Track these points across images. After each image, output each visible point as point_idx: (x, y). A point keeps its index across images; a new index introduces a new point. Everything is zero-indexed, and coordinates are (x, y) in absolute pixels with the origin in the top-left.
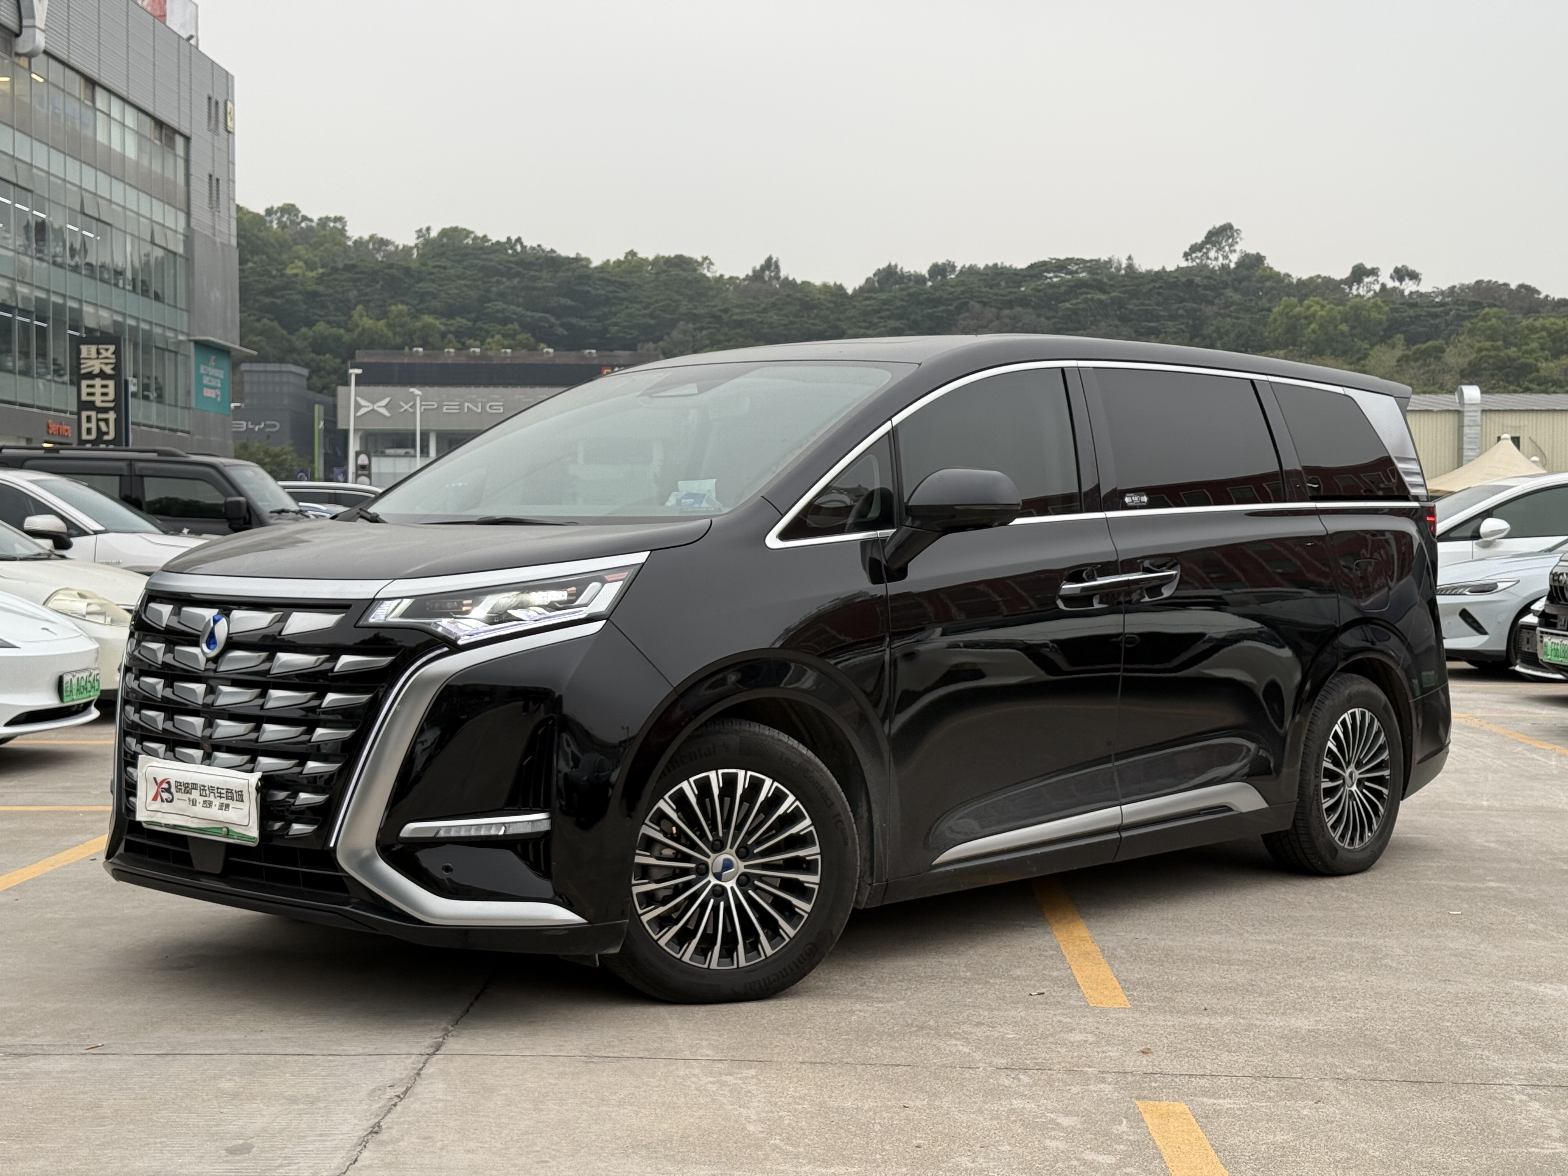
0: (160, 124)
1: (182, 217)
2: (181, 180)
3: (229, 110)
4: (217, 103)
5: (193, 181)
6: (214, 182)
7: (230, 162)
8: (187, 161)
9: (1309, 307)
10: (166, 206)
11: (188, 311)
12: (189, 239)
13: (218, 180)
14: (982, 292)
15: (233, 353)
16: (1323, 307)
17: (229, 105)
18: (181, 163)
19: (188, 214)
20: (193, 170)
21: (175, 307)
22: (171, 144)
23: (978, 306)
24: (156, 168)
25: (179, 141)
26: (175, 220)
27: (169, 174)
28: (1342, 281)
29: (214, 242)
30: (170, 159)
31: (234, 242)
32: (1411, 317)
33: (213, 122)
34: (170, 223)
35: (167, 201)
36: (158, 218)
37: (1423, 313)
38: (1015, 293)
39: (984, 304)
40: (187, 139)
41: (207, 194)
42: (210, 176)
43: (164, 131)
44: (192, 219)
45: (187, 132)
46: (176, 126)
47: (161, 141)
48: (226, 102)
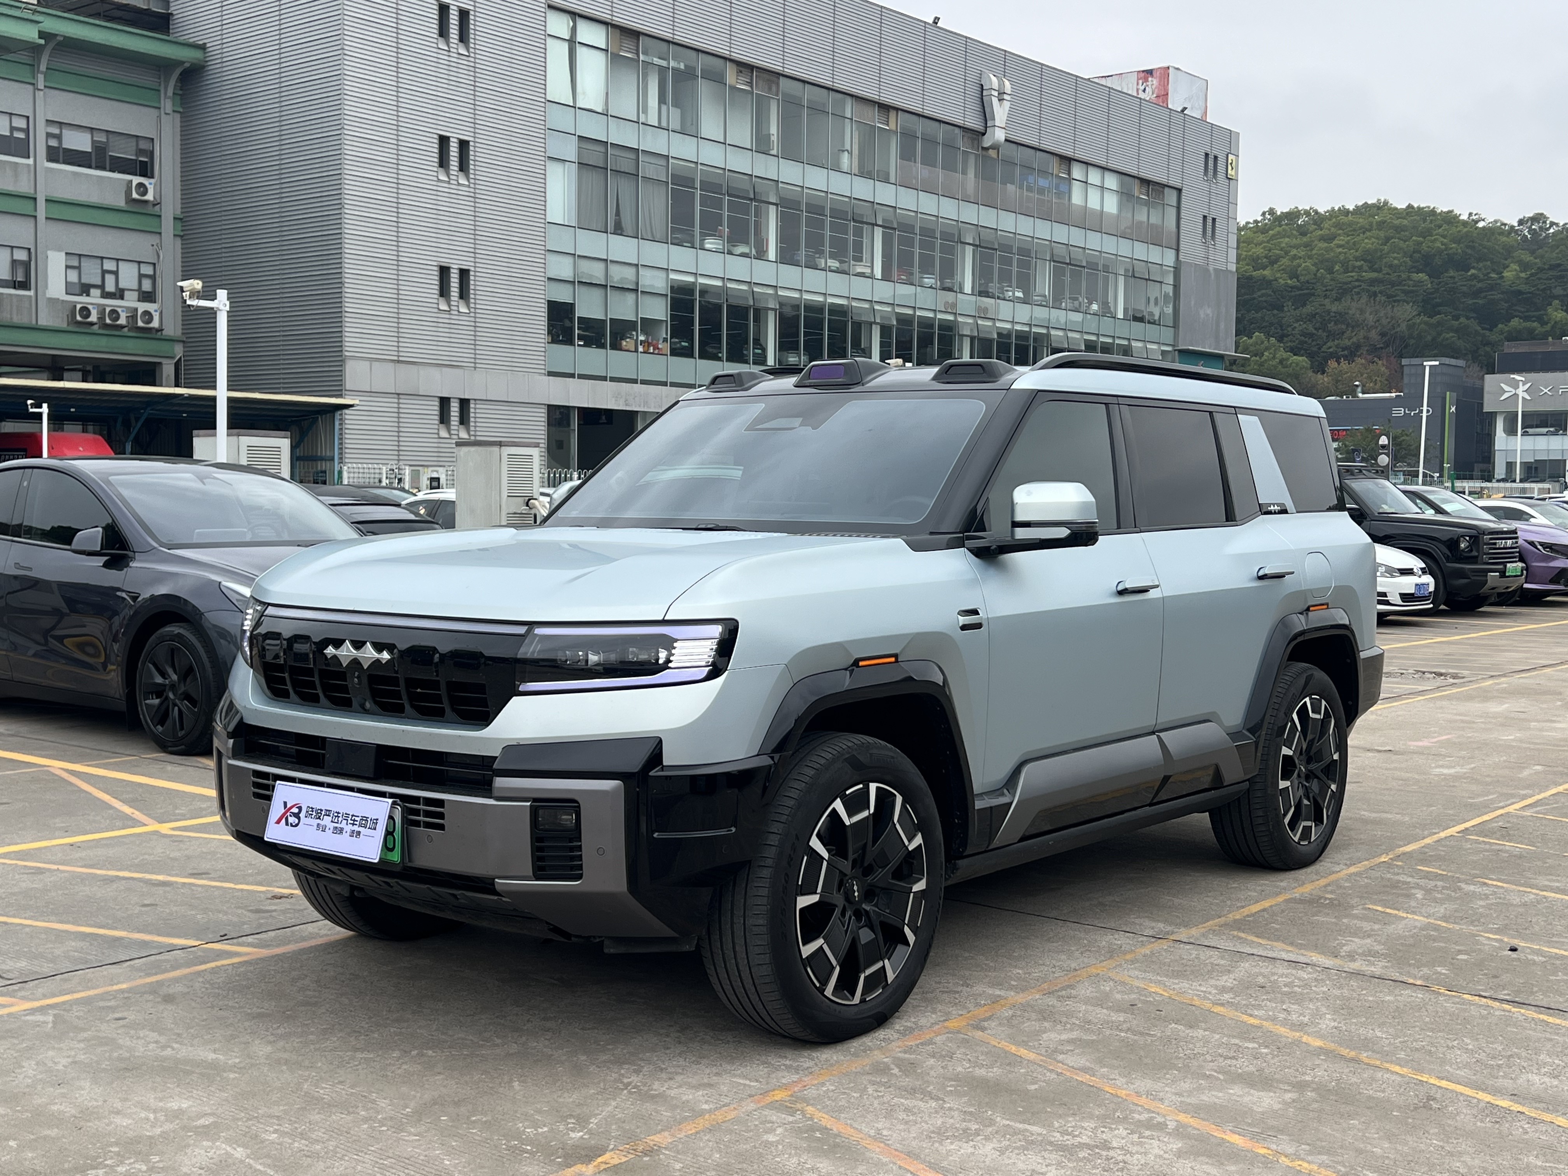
0: (1145, 182)
1: (1170, 253)
2: (1170, 224)
3: (1230, 161)
4: (1216, 158)
5: (1182, 222)
6: (1210, 220)
7: (1228, 204)
8: (1178, 208)
10: (1151, 246)
11: (1174, 327)
12: (1177, 271)
13: (1214, 220)
17: (1231, 157)
18: (1171, 211)
19: (1177, 250)
20: (1183, 215)
21: (1160, 325)
22: (1159, 197)
24: (1140, 217)
25: (1170, 193)
26: (1164, 257)
27: (1157, 221)
29: (1208, 269)
30: (1159, 208)
31: (1232, 267)
33: (1211, 172)
34: (1156, 260)
35: (1155, 242)
36: (1141, 256)
40: (1179, 191)
41: (1200, 230)
42: (1202, 217)
43: (1150, 187)
44: (1181, 254)
45: (1179, 185)
46: (1164, 181)
47: (1148, 196)
48: (1227, 155)
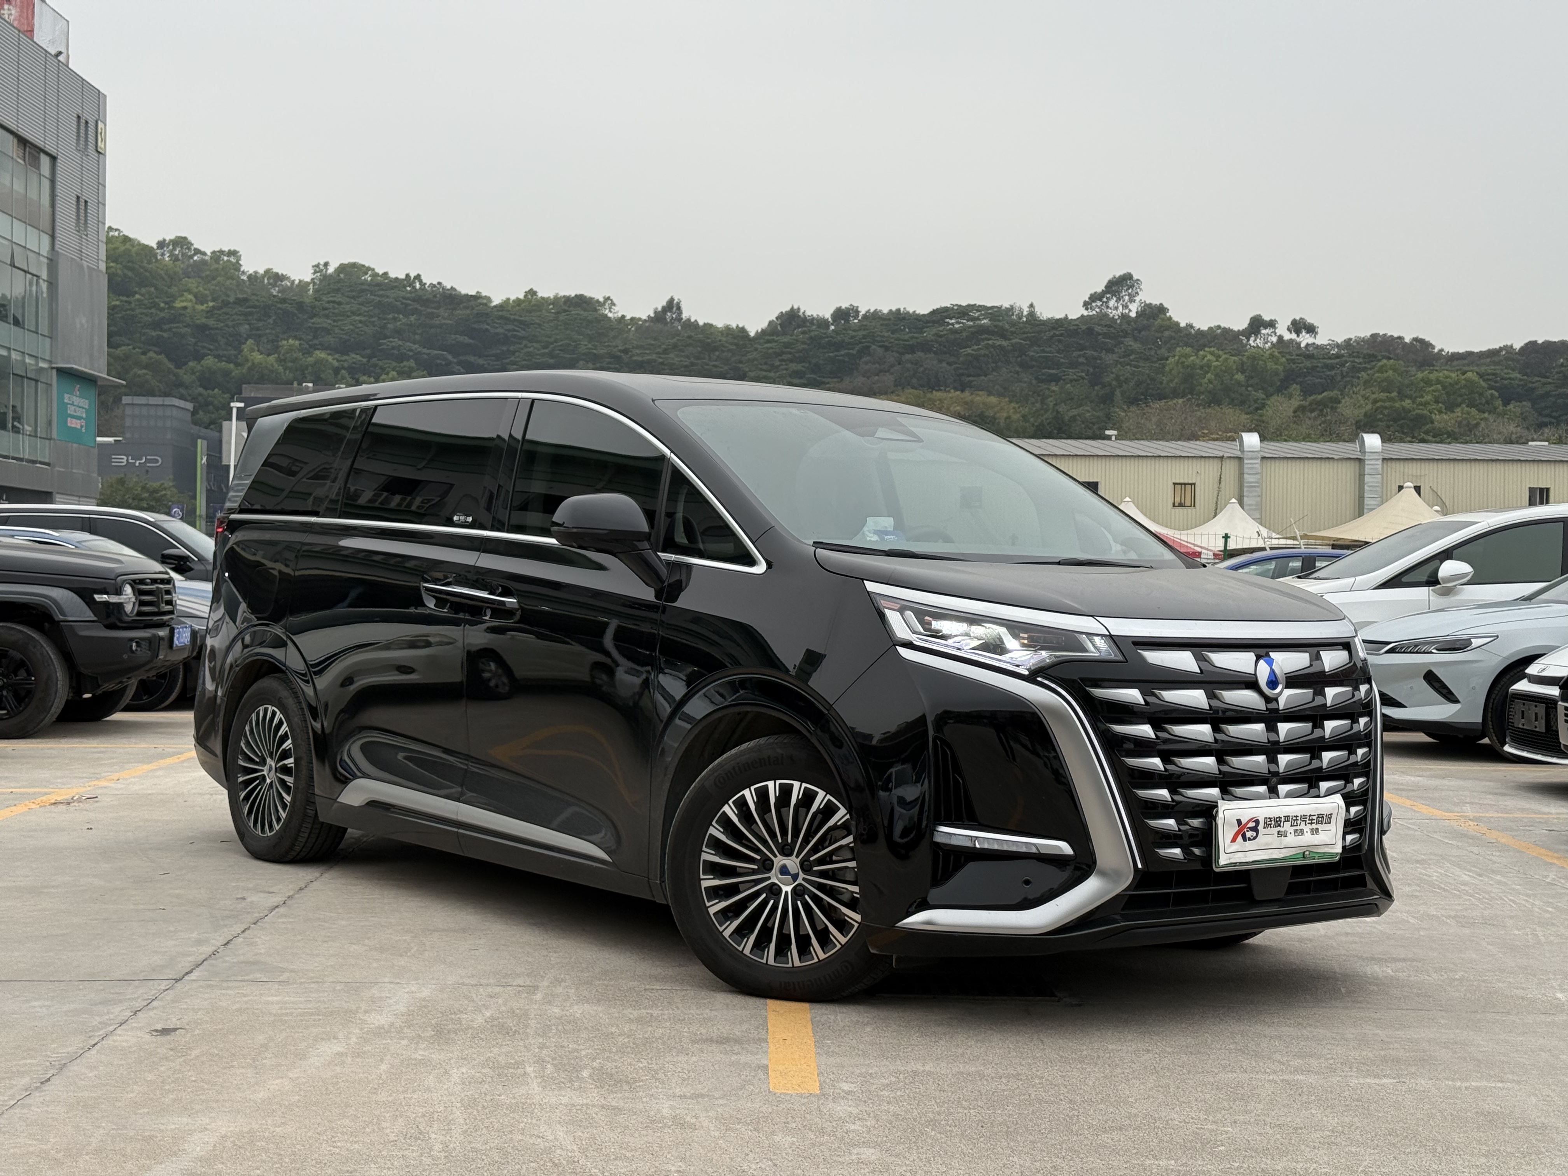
0: (23, 142)
1: (46, 240)
2: (46, 200)
3: (99, 130)
4: (87, 122)
5: (59, 202)
6: (82, 204)
7: (100, 185)
8: (53, 181)
10: (29, 228)
11: (51, 338)
12: (53, 263)
13: (86, 202)
15: (99, 383)
17: (100, 125)
18: (46, 184)
19: (53, 237)
20: (59, 191)
21: (37, 333)
22: (35, 163)
24: (18, 187)
25: (45, 161)
26: (39, 243)
27: (33, 195)
29: (81, 267)
30: (34, 178)
31: (103, 266)
33: (82, 142)
34: (32, 245)
35: (30, 222)
36: (19, 238)
40: (54, 159)
41: (74, 214)
42: (78, 198)
43: (27, 149)
44: (57, 242)
45: (53, 151)
46: (40, 144)
47: (24, 160)
48: (97, 122)
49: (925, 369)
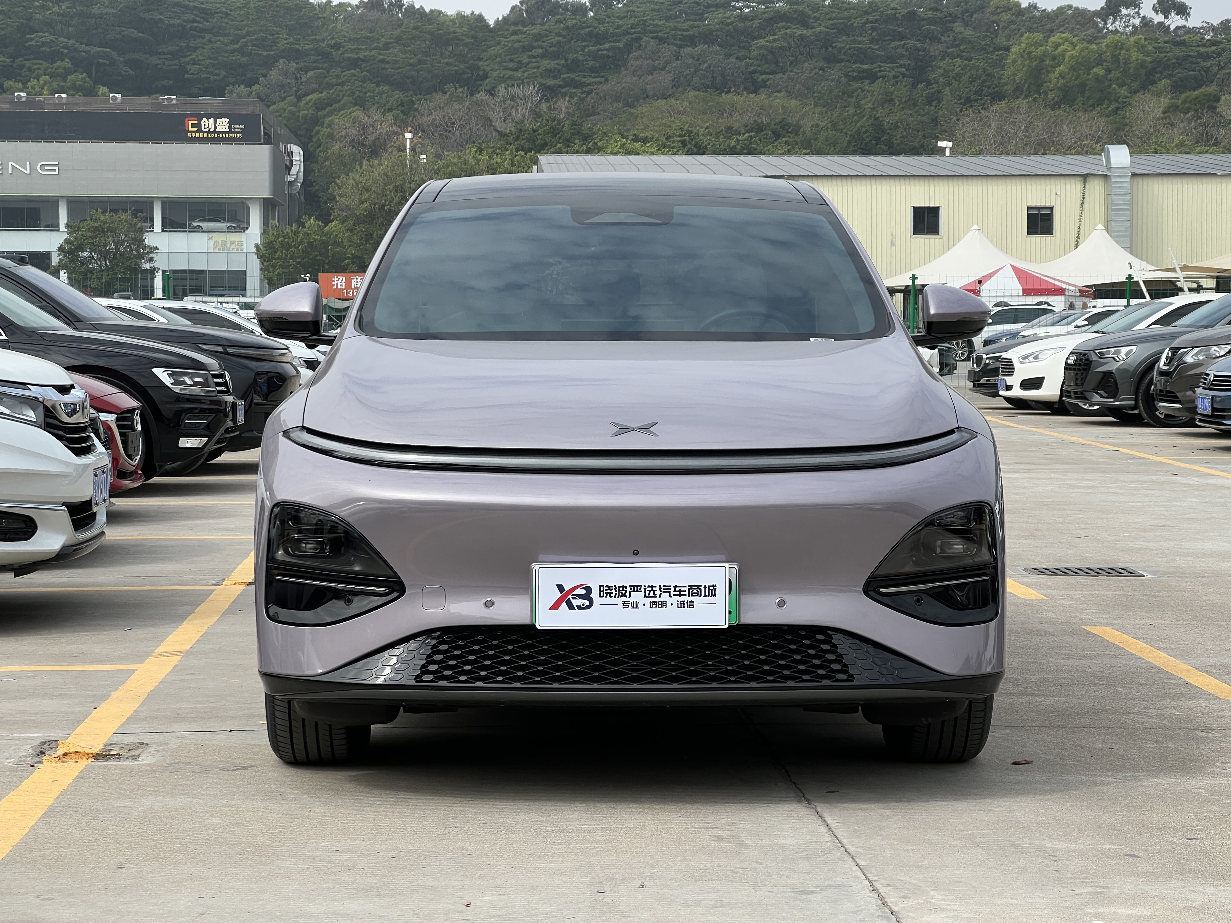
9: (1057, 46)
14: (657, 25)
16: (1074, 45)
23: (653, 43)
28: (1096, 13)
32: (1177, 59)
37: (1192, 54)
38: (699, 27)
39: (661, 40)
49: (710, 66)
